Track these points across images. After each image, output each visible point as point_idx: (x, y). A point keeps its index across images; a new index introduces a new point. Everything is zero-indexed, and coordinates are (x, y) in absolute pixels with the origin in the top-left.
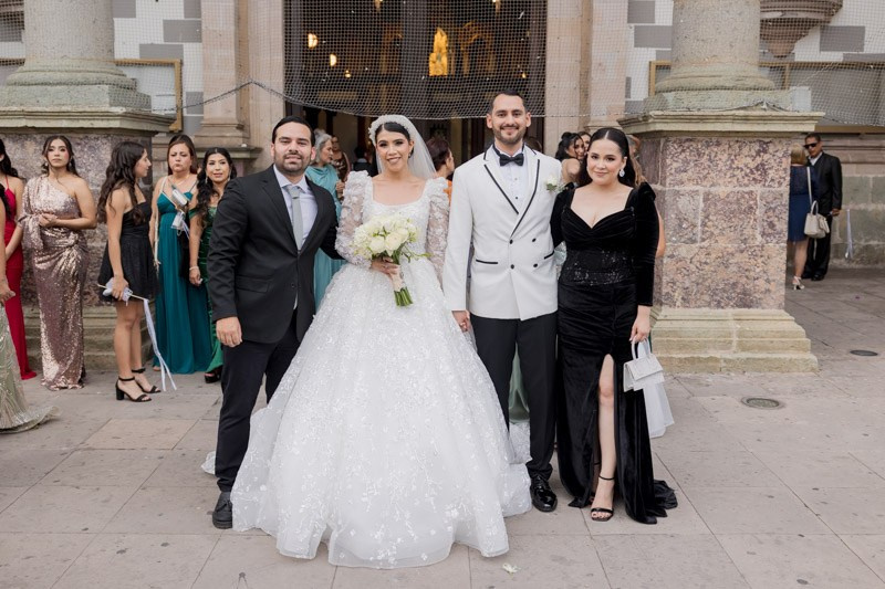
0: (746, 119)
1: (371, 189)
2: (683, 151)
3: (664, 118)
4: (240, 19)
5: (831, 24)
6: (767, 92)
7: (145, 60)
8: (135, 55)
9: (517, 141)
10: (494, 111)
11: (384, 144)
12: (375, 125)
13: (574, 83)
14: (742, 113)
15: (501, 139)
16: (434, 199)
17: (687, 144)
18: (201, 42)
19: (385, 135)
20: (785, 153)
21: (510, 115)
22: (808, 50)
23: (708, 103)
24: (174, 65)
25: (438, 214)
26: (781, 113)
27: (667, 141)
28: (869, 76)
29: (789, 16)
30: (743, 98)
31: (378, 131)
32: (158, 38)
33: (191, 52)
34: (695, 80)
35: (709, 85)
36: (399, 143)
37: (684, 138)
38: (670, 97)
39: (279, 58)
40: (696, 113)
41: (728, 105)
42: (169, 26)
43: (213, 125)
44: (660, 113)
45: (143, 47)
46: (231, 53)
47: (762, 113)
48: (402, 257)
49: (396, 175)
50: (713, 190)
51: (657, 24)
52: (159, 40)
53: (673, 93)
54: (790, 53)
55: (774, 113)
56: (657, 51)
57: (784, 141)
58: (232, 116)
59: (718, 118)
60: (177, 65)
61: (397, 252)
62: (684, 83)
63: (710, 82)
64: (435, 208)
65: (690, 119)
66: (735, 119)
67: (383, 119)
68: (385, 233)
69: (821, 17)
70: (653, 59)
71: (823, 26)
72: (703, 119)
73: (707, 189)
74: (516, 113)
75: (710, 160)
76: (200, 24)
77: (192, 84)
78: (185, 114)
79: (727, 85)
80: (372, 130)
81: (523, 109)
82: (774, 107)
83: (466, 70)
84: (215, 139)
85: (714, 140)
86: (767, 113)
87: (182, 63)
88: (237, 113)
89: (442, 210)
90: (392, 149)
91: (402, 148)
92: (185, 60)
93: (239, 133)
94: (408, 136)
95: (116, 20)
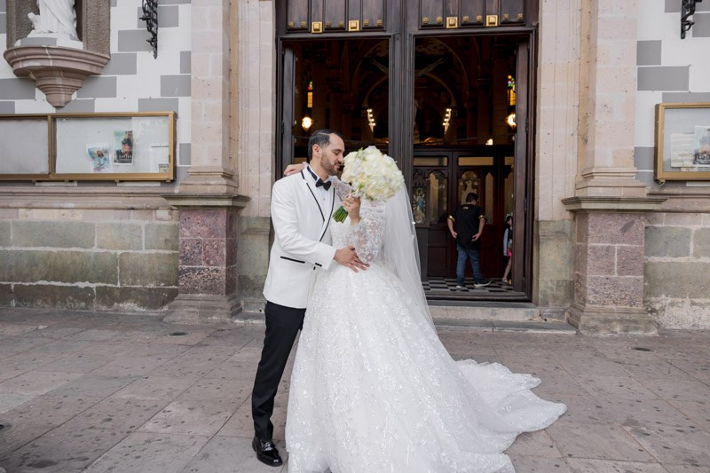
4: (230, 71)
7: (142, 112)
8: (134, 109)
13: (572, 129)
18: (190, 95)
24: (169, 116)
32: (155, 92)
33: (184, 105)
39: (268, 110)
42: (166, 81)
43: (199, 173)
45: (141, 101)
46: (217, 102)
51: (664, 64)
52: (156, 94)
56: (663, 94)
58: (218, 165)
60: (171, 117)
70: (660, 101)
76: (190, 76)
77: (185, 136)
78: (178, 165)
84: (199, 187)
87: (176, 116)
88: (224, 161)
92: (180, 115)
93: (224, 181)
95: (118, 77)
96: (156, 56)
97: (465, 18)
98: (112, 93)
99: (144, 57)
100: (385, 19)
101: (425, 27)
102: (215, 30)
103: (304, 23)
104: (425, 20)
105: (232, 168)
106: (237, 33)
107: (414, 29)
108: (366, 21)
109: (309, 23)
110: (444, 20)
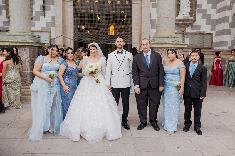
0: (172, 44)
1: (88, 59)
2: (159, 51)
3: (154, 44)
4: (64, 22)
5: (193, 25)
6: (177, 39)
7: (42, 31)
8: (40, 30)
9: (122, 48)
10: (117, 41)
11: (91, 49)
12: (89, 45)
14: (171, 43)
15: (118, 47)
16: (103, 61)
17: (159, 50)
18: (54, 27)
19: (91, 48)
20: (181, 52)
21: (120, 42)
22: (189, 30)
23: (164, 41)
24: (49, 32)
25: (104, 65)
26: (180, 43)
27: (155, 49)
28: (202, 36)
29: (184, 23)
30: (171, 40)
31: (90, 46)
32: (45, 26)
33: (52, 29)
34: (161, 36)
35: (164, 37)
36: (94, 49)
37: (159, 48)
38: (155, 39)
39: (72, 31)
40: (161, 43)
41: (168, 41)
42: (48, 24)
44: (153, 43)
45: (42, 28)
46: (61, 29)
47: (176, 43)
48: (96, 73)
49: (94, 56)
50: (165, 60)
53: (156, 39)
54: (185, 31)
55: (178, 43)
56: (156, 30)
57: (181, 49)
59: (166, 44)
61: (95, 71)
62: (159, 36)
63: (164, 36)
64: (103, 63)
65: (160, 44)
66: (170, 44)
67: (91, 44)
68: (92, 67)
69: (191, 23)
71: (192, 25)
72: (163, 44)
73: (164, 60)
74: (121, 42)
75: (164, 53)
76: (54, 23)
77: (53, 36)
78: (51, 43)
79: (168, 37)
80: (89, 46)
81: (123, 41)
82: (178, 42)
83: (118, 34)
85: (165, 49)
86: (177, 43)
87: (50, 32)
88: (63, 43)
89: (105, 64)
90: (93, 51)
91: (95, 51)
92: (51, 31)
94: (96, 48)
95: (36, 22)
96: (45, 17)
97: (117, 11)
98: (34, 26)
99: (42, 17)
100: (99, 10)
101: (108, 12)
102: (60, 13)
103: (80, 10)
104: (108, 11)
105: (64, 44)
106: (65, 13)
107: (106, 13)
108: (95, 11)
109: (82, 10)
110: (112, 11)
